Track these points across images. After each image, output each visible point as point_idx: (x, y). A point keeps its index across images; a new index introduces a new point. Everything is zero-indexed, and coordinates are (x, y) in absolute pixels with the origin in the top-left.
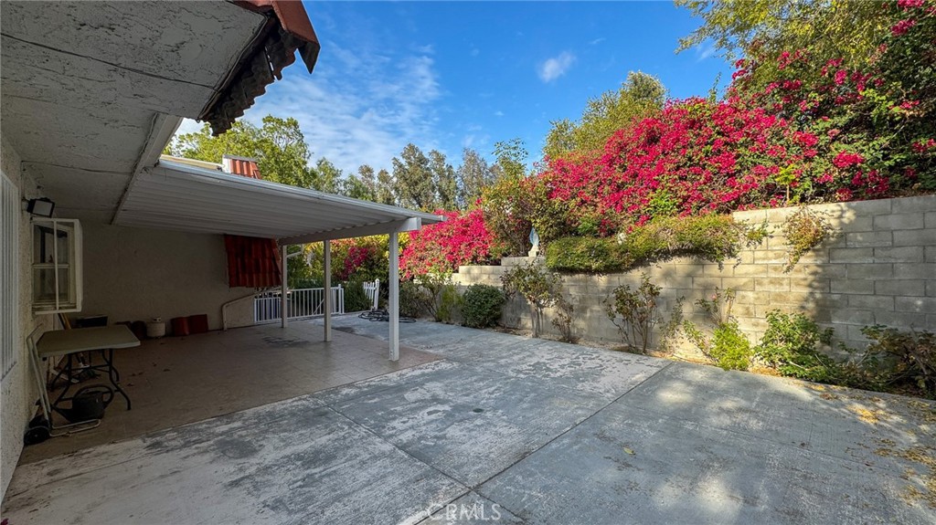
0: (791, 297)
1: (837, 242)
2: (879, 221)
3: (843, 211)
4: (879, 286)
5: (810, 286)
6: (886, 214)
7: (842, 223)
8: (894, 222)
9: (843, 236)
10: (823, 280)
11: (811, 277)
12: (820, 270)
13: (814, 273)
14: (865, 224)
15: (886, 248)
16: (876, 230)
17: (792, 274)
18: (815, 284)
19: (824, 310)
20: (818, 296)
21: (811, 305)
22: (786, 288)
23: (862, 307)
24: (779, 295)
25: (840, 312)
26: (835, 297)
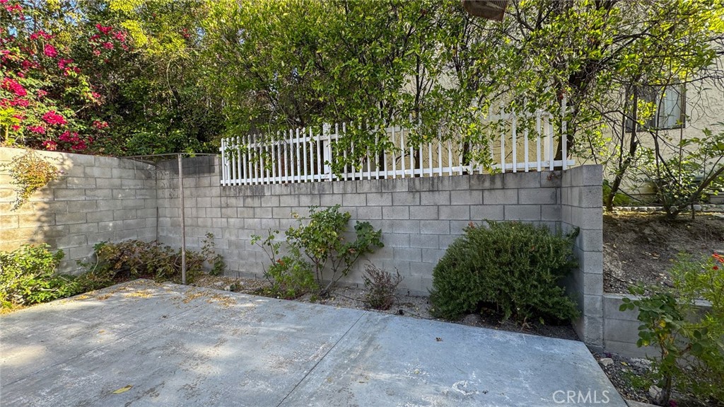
0: (20, 233)
1: (60, 184)
2: (88, 170)
3: (64, 160)
4: (89, 216)
5: (39, 220)
6: (92, 166)
7: (63, 169)
8: (96, 172)
9: (64, 180)
10: (51, 215)
11: (41, 213)
12: (47, 206)
13: (43, 209)
14: (79, 171)
15: (92, 190)
16: (86, 176)
17: (20, 212)
18: (44, 219)
19: (51, 239)
20: (46, 228)
21: (40, 237)
22: (15, 225)
23: (79, 233)
24: (8, 233)
25: (64, 239)
26: (60, 228)
